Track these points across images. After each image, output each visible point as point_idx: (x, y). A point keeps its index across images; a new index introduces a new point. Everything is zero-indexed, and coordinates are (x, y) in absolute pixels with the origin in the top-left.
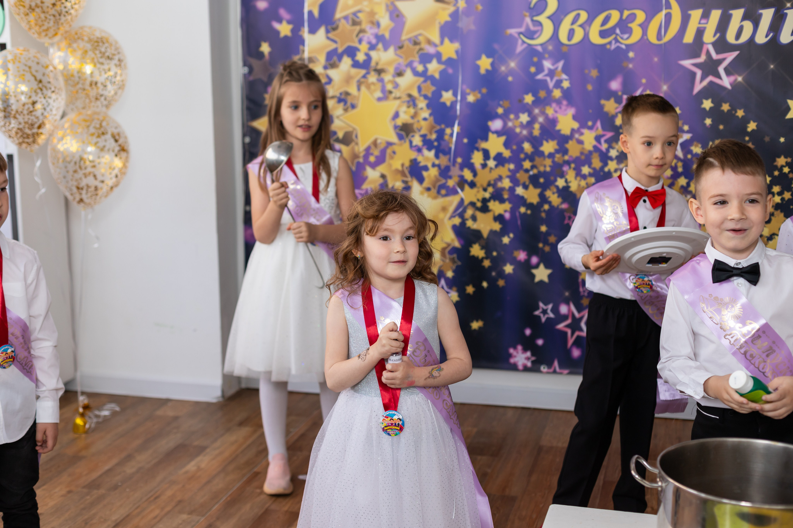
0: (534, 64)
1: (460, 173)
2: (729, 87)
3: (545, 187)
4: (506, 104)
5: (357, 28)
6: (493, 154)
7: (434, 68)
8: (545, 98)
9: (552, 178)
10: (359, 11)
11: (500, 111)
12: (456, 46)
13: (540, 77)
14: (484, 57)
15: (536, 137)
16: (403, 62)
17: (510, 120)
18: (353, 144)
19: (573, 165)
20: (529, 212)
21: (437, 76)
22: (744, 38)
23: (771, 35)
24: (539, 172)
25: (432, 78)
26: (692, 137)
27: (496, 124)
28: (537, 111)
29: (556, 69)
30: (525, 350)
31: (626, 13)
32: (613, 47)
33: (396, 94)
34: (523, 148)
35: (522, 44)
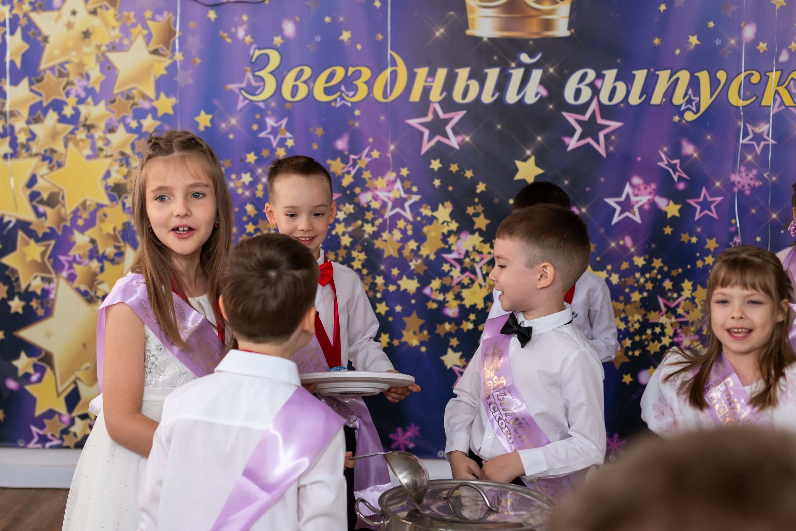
0: (256, 122)
2: (457, 147)
4: (227, 163)
5: (65, 80)
7: (149, 124)
8: (268, 156)
10: (67, 62)
12: (173, 101)
13: (262, 135)
14: (203, 113)
15: (259, 198)
16: (115, 117)
17: (232, 180)
18: (59, 206)
22: (471, 96)
23: (497, 95)
26: (420, 199)
28: (260, 171)
29: (280, 126)
31: (351, 70)
32: (339, 104)
33: (107, 152)
34: (245, 211)
35: (243, 101)
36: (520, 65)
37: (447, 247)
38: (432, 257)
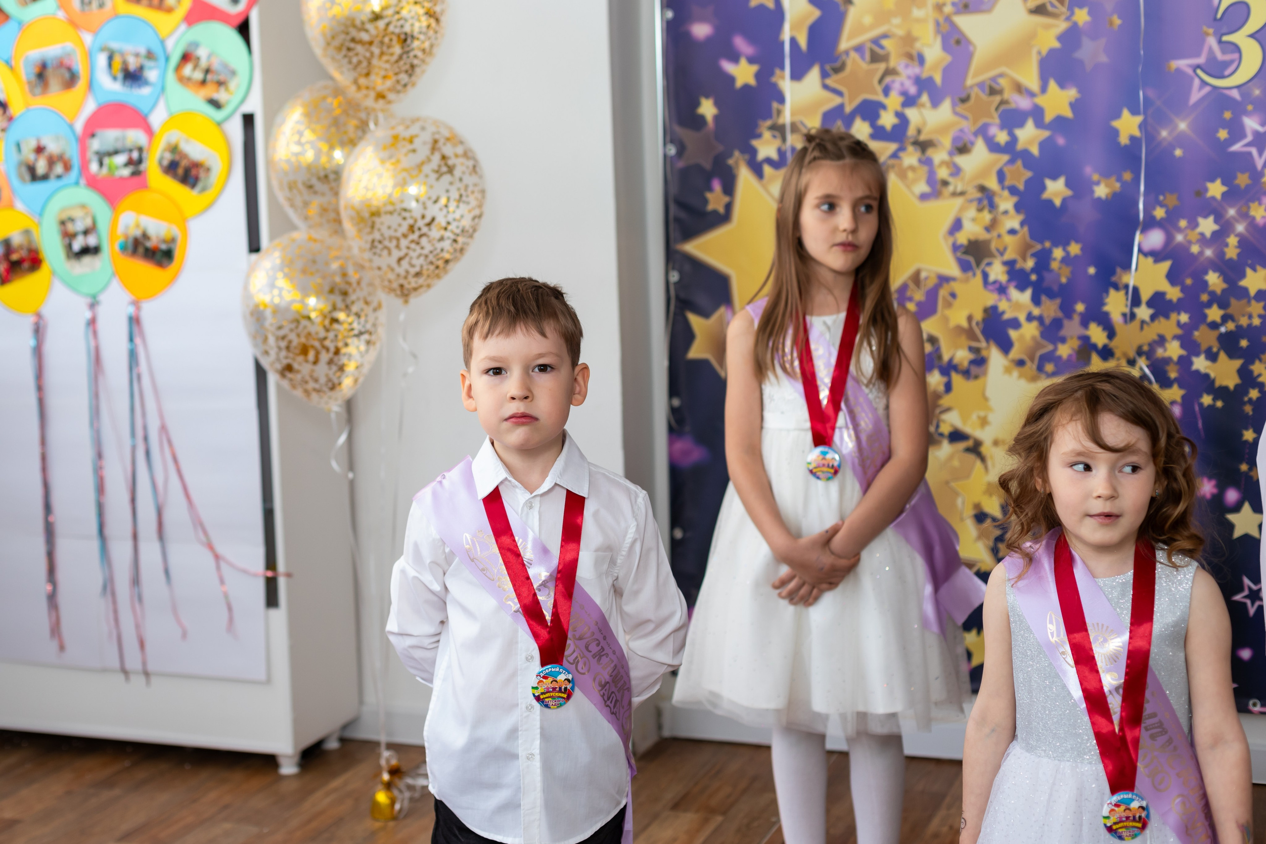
0: (1225, 124)
1: (1082, 331)
3: (1250, 356)
4: (1172, 200)
5: (882, 67)
6: (1145, 296)
7: (1029, 136)
8: (1247, 186)
10: (885, 36)
11: (1159, 213)
12: (1072, 93)
13: (1237, 147)
14: (1126, 113)
15: (1231, 260)
16: (968, 126)
17: (1179, 230)
20: (1219, 404)
21: (1035, 150)
24: (1239, 327)
25: (1025, 155)
27: (1155, 239)
28: (1232, 212)
33: (956, 187)
34: (1206, 283)
35: (1201, 88)
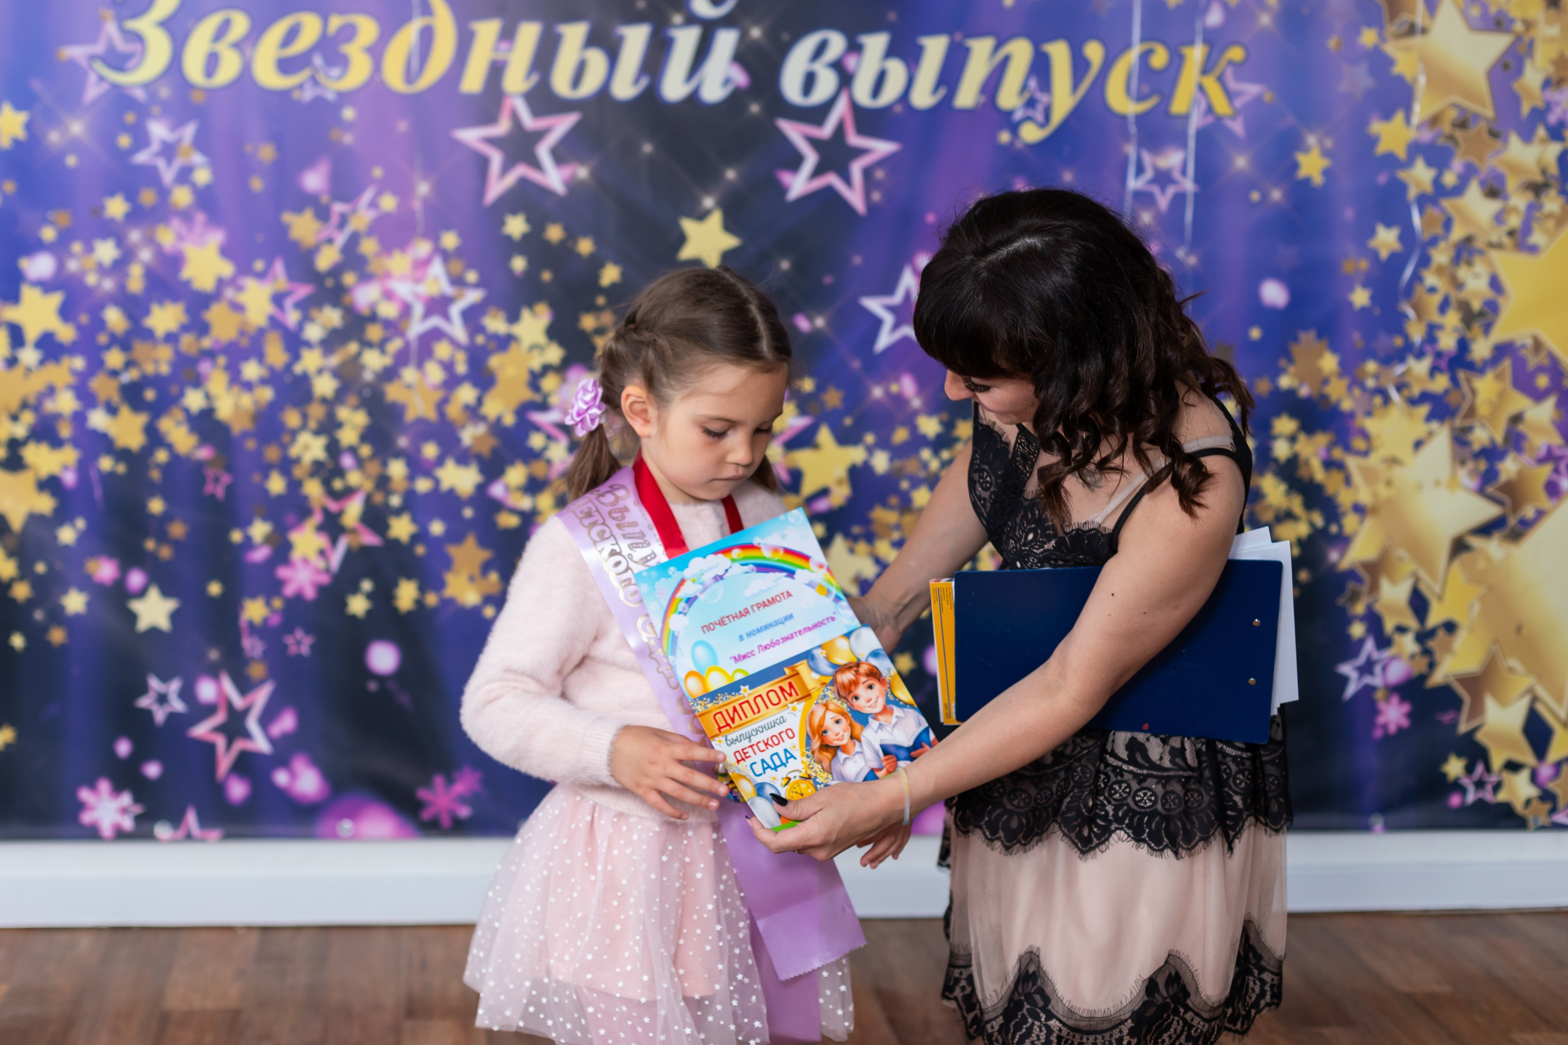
0: (127, 129)
2: (560, 189)
3: (157, 410)
4: (63, 218)
6: (32, 333)
8: (153, 205)
9: (174, 389)
11: (48, 234)
13: (141, 158)
15: (134, 295)
17: (71, 255)
19: (222, 360)
20: (121, 469)
22: (590, 85)
23: (644, 81)
24: (144, 376)
26: (484, 297)
27: (40, 266)
28: (135, 236)
29: (180, 140)
30: (117, 789)
31: (335, 21)
32: (308, 95)
34: (103, 322)
35: (98, 83)
36: (692, 19)
37: (537, 398)
38: (509, 420)
